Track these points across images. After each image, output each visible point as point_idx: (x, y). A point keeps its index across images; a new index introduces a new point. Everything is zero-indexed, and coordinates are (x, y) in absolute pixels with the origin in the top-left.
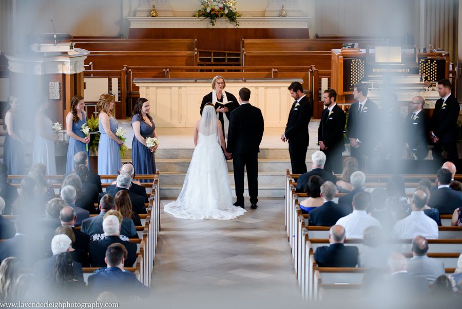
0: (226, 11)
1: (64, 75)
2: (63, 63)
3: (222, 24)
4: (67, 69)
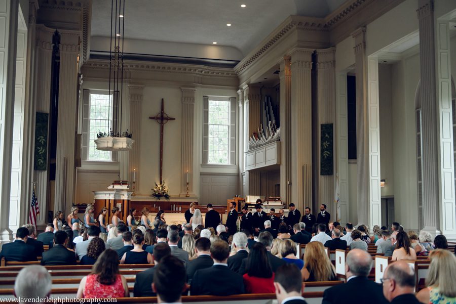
0: (165, 194)
1: (123, 200)
2: (123, 195)
3: (163, 200)
4: (125, 197)
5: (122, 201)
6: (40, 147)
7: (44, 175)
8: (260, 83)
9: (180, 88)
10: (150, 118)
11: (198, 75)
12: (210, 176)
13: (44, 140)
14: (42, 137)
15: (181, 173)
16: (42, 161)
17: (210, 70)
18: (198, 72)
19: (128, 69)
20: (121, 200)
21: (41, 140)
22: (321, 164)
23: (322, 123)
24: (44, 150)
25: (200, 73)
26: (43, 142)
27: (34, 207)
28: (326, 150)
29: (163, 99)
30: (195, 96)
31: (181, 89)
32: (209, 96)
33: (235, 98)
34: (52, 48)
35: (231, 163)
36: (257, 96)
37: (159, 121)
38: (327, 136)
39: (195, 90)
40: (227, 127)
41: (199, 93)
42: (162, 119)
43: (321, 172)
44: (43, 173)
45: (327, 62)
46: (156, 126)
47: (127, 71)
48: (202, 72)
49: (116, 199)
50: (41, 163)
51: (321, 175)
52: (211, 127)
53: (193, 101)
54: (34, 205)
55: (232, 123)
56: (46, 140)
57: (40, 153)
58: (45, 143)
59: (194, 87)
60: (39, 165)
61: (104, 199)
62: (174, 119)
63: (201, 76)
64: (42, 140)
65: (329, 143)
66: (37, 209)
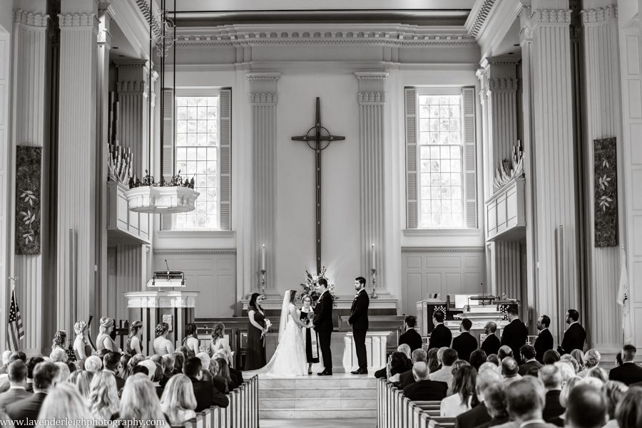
1: (176, 309)
2: (175, 298)
4: (178, 302)
5: (173, 311)
6: (27, 212)
7: (35, 265)
8: (510, 53)
9: (353, 73)
10: (294, 139)
11: (392, 45)
12: (424, 255)
13: (33, 197)
14: (30, 192)
15: (361, 251)
16: (31, 238)
17: (415, 32)
18: (390, 37)
19: (247, 42)
20: (170, 308)
21: (27, 199)
22: (596, 225)
23: (595, 138)
24: (34, 217)
25: (396, 40)
26: (31, 202)
27: (14, 323)
28: (605, 194)
29: (318, 99)
30: (386, 89)
31: (357, 77)
32: (416, 86)
33: (473, 87)
34: (45, 23)
35: (468, 226)
36: (509, 81)
37: (313, 144)
38: (605, 163)
39: (384, 76)
40: (458, 149)
41: (394, 81)
42: (318, 138)
43: (596, 241)
44: (34, 259)
45: (602, 8)
46: (305, 154)
47: (245, 45)
48: (398, 37)
49: (162, 306)
50: (29, 241)
51: (595, 246)
52: (423, 152)
53: (382, 99)
54: (13, 320)
55: (467, 140)
56: (38, 196)
57: (27, 222)
58: (37, 203)
59: (383, 70)
60: (25, 245)
61: (139, 306)
62: (343, 138)
63: (398, 46)
64: (30, 197)
65: (609, 179)
66: (18, 327)
